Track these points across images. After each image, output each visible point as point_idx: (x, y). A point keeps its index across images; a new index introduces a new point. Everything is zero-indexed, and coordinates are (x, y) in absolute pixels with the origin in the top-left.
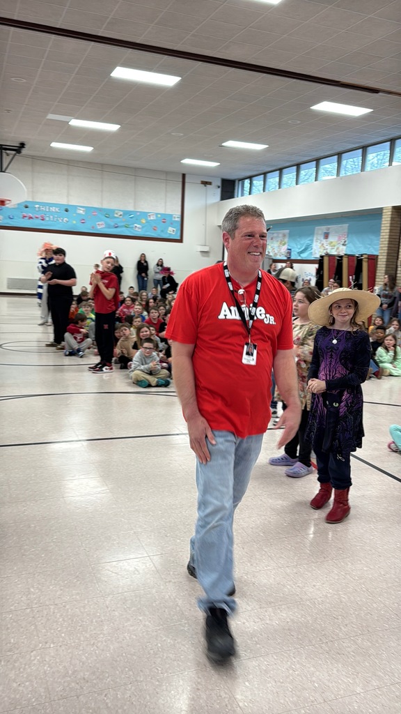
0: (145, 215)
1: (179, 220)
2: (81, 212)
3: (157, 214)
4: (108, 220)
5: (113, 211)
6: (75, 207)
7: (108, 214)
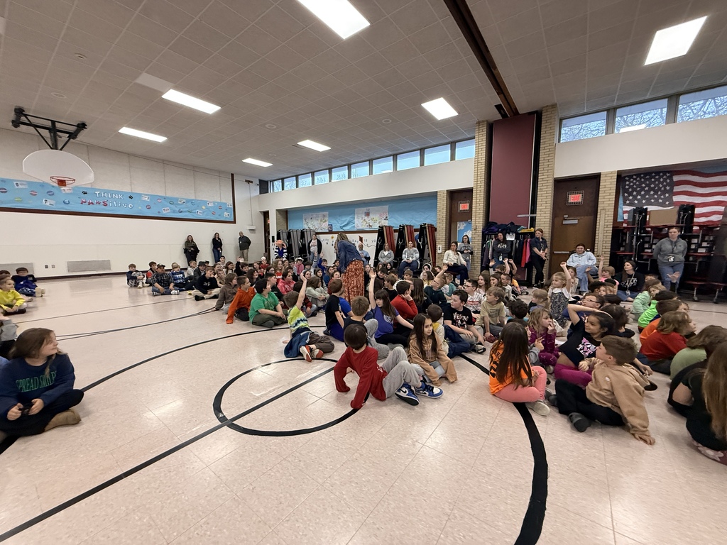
0: (205, 203)
1: (232, 207)
2: (146, 199)
3: (214, 203)
4: (172, 206)
5: (177, 199)
6: (140, 195)
7: (172, 202)
